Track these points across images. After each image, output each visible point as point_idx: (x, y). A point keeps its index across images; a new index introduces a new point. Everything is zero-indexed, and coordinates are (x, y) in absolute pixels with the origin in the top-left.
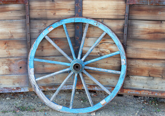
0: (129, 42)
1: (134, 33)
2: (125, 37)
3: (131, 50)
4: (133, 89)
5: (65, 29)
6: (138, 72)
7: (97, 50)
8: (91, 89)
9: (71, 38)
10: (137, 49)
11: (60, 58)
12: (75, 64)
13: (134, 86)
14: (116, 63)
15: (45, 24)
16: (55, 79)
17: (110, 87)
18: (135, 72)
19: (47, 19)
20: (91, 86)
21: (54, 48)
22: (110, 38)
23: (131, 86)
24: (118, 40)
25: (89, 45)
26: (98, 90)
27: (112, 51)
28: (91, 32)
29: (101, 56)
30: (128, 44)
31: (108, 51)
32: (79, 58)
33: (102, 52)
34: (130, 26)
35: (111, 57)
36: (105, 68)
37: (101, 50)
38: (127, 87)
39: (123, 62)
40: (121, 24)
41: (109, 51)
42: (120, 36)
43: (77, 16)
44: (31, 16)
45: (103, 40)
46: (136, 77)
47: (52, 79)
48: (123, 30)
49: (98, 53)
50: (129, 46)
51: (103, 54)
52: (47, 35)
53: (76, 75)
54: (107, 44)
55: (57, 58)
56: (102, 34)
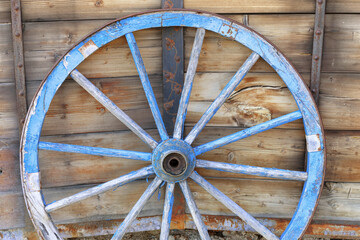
0: (330, 84)
1: (343, 54)
2: (316, 66)
3: (334, 106)
4: (339, 223)
5: (133, 49)
6: (355, 171)
7: (229, 110)
8: (214, 228)
9: (151, 77)
10: (352, 103)
11: (119, 138)
12: (166, 153)
13: (343, 214)
14: (289, 147)
15: (71, 35)
16: (103, 203)
17: (269, 219)
18: (346, 171)
19: (75, 20)
20: (211, 219)
21: (100, 108)
22: (272, 72)
23: (333, 213)
24: (297, 75)
25: (206, 95)
26: (233, 228)
27: (275, 112)
28: (209, 55)
29: (242, 127)
30: (324, 89)
31: (264, 111)
32: (177, 135)
33: (246, 115)
34: (332, 32)
35: (274, 129)
36: (255, 162)
37: (242, 108)
38: (321, 217)
39: (314, 144)
40: (303, 27)
41: (267, 111)
42: (302, 63)
43: (168, 9)
44: (26, 12)
45: (249, 80)
46: (347, 187)
47: (95, 203)
48: (308, 46)
49: (234, 119)
50: (327, 94)
51: (247, 122)
52: (79, 68)
53: (171, 188)
54: (260, 91)
55: (108, 137)
56: (244, 60)
